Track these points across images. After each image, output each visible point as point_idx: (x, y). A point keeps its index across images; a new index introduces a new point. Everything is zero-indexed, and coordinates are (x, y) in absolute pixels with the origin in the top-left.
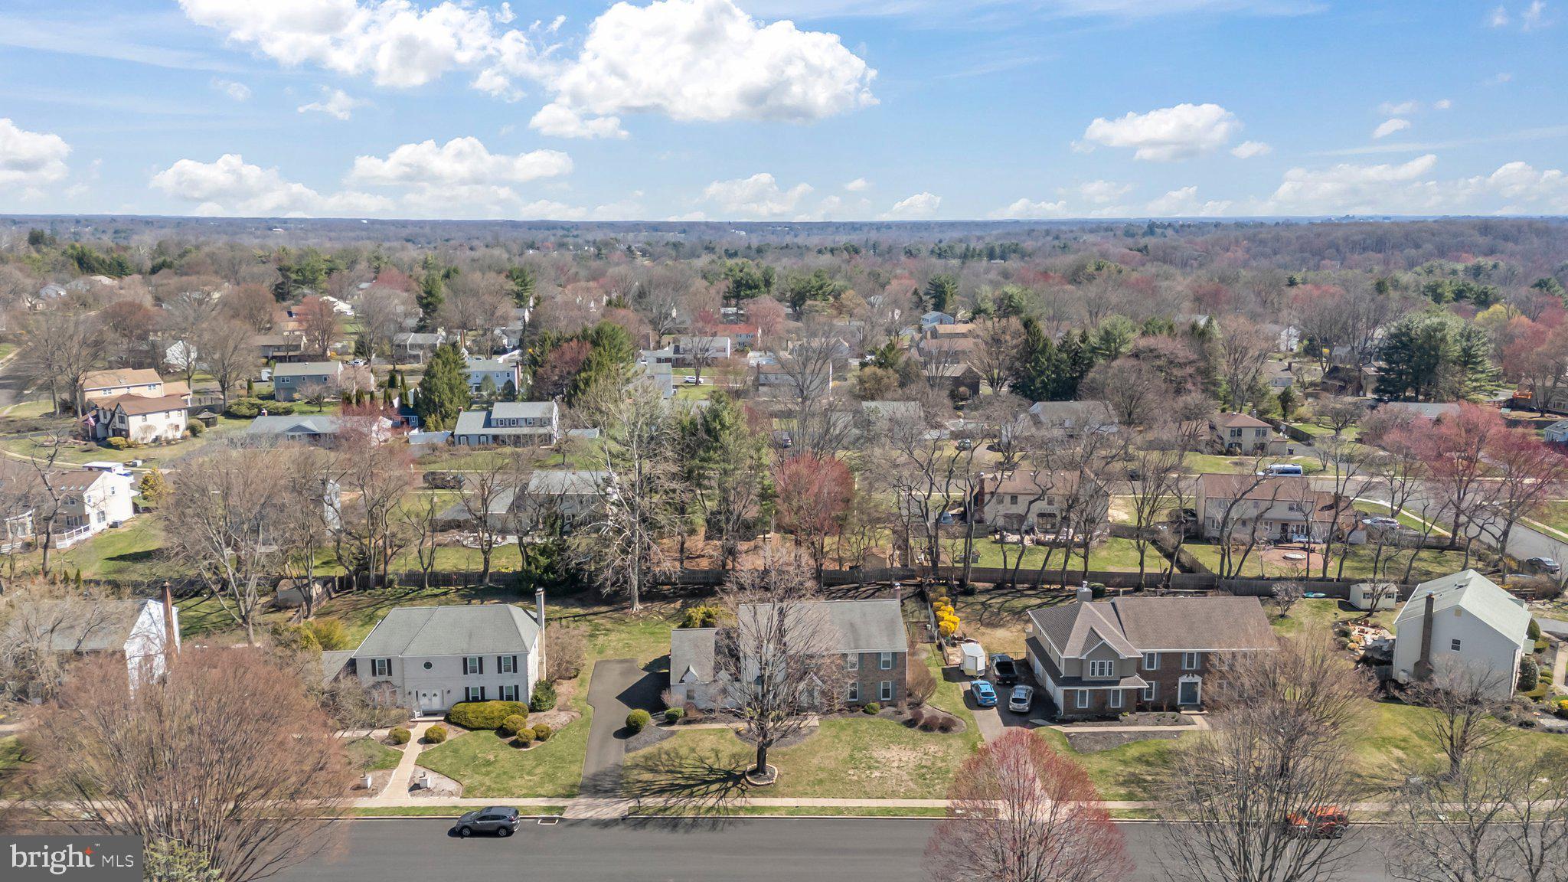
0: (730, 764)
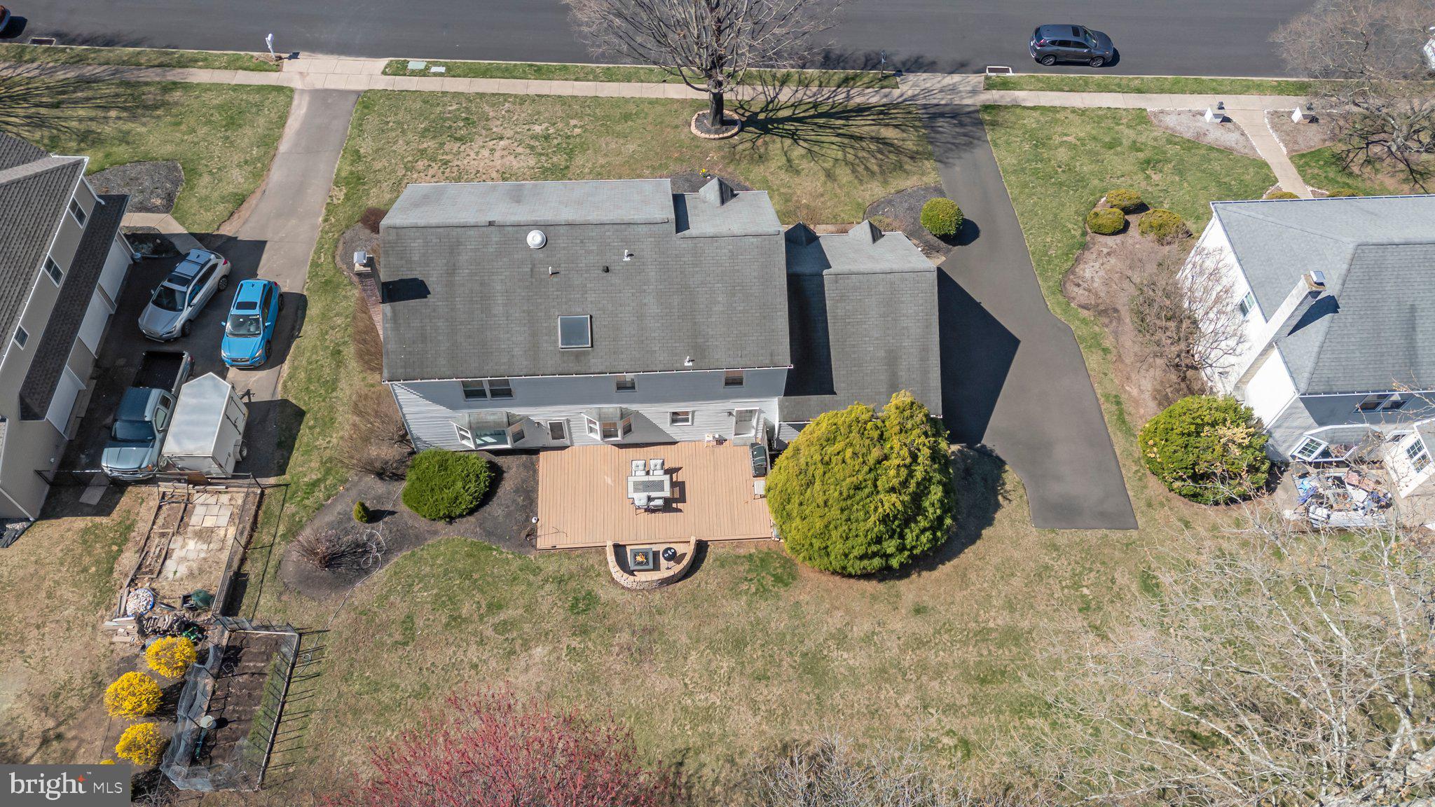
0: (766, 143)
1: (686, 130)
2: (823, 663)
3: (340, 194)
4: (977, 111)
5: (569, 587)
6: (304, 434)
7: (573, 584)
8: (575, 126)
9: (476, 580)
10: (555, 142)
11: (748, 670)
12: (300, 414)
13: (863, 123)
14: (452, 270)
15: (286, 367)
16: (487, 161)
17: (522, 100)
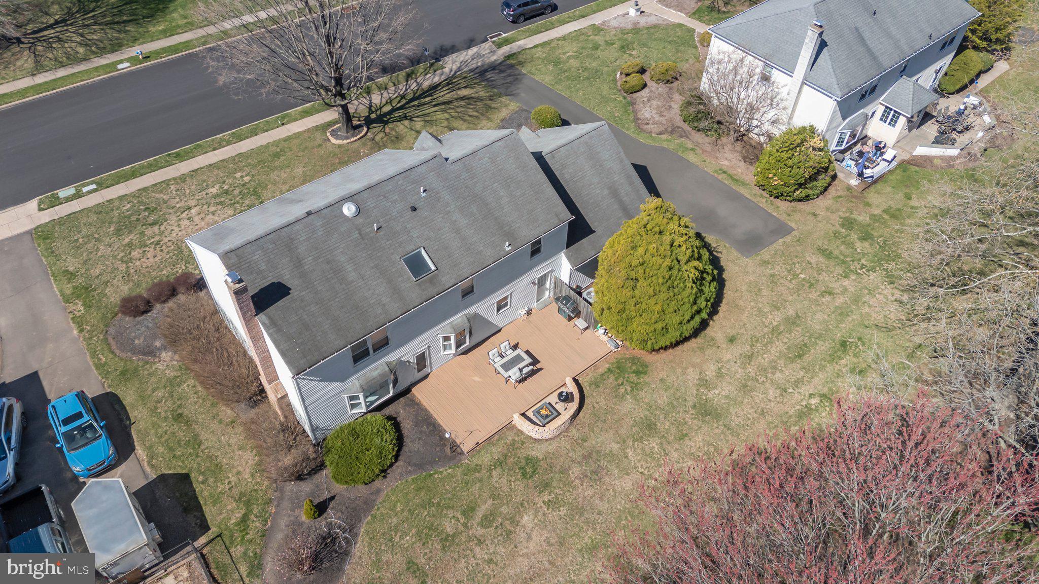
0: (392, 129)
1: (328, 144)
2: (709, 404)
3: (79, 308)
4: (503, 61)
5: (510, 464)
6: (203, 491)
7: (511, 461)
8: (242, 177)
9: (439, 503)
10: (237, 192)
11: (671, 438)
12: (185, 478)
13: (442, 94)
14: (298, 263)
15: (140, 451)
16: (191, 227)
17: (183, 179)
